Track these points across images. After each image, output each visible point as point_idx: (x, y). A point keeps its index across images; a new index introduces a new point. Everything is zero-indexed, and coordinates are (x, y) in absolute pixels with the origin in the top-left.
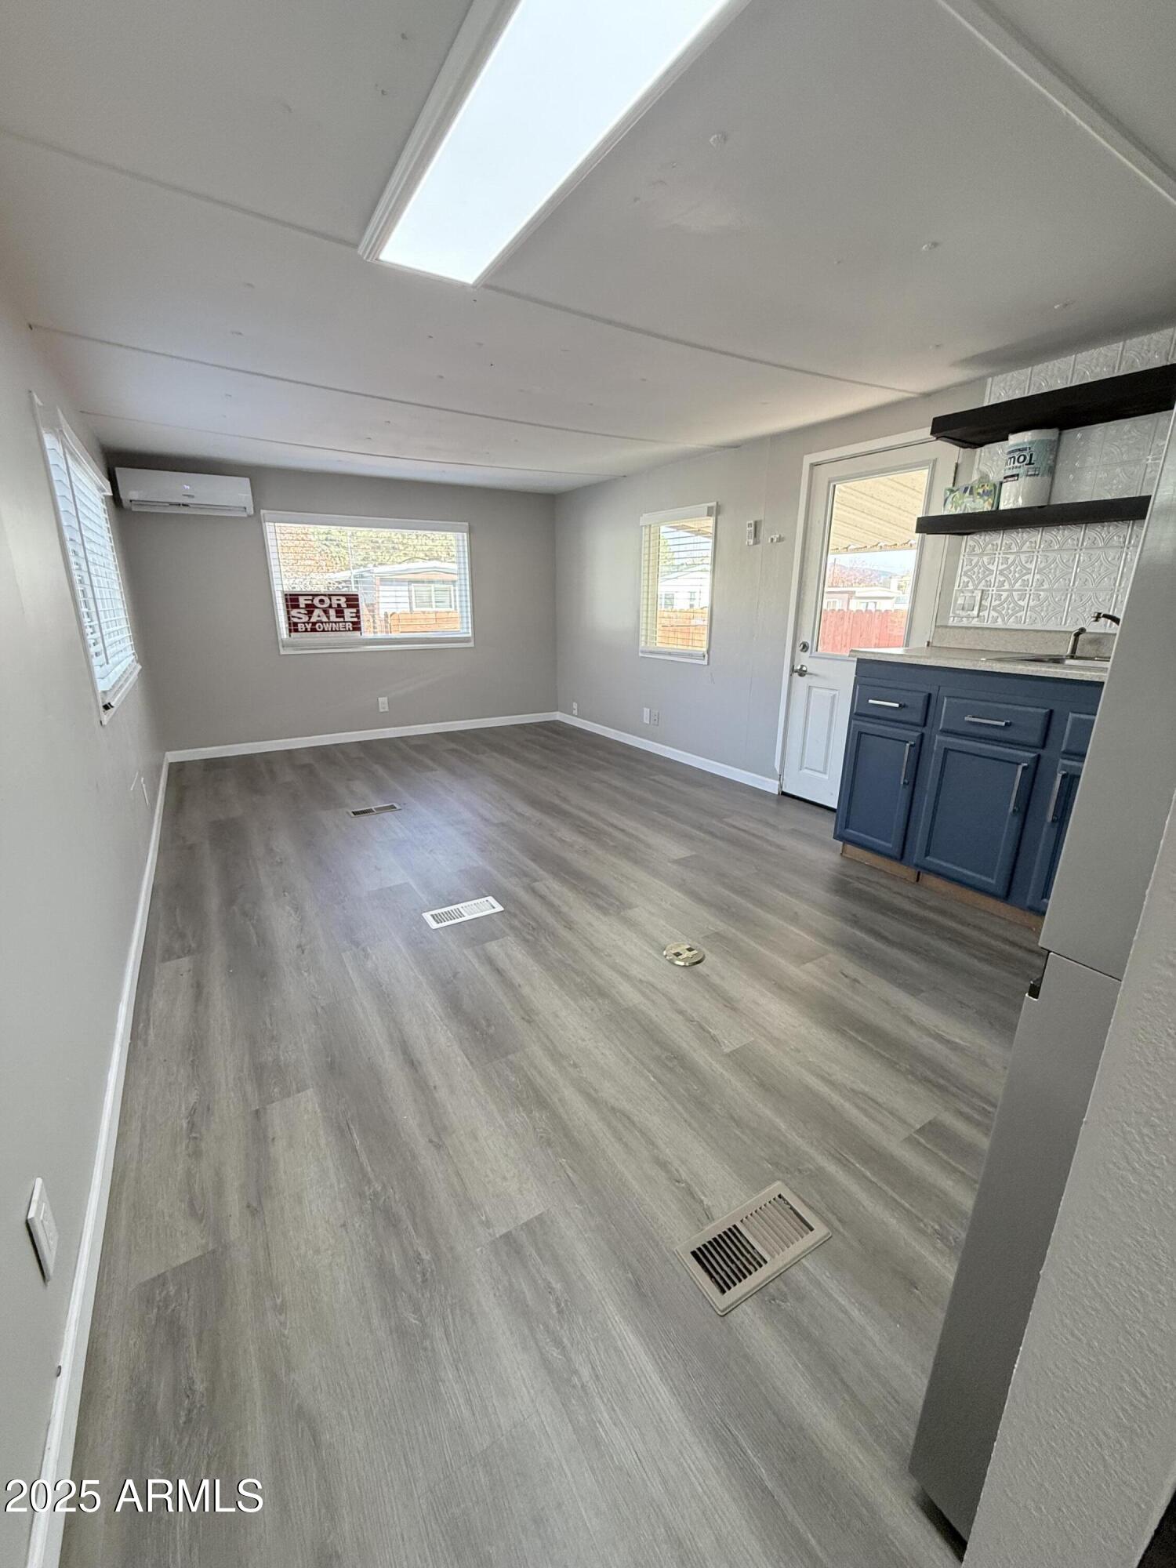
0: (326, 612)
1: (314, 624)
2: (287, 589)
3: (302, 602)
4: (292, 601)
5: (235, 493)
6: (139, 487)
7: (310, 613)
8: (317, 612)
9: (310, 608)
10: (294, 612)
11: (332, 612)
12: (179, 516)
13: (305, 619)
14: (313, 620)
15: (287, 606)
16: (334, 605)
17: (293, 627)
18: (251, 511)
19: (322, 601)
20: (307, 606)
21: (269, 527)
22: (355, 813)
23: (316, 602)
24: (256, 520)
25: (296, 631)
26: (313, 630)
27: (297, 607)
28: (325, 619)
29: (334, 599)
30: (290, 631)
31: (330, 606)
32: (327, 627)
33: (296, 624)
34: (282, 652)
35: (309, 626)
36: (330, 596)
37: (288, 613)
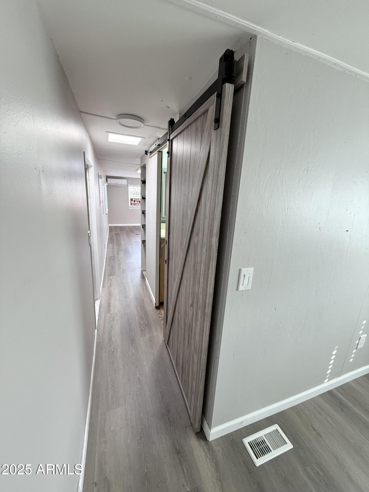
0: (137, 202)
1: (135, 204)
2: (131, 198)
3: (133, 200)
4: (132, 200)
5: (124, 182)
6: (110, 181)
7: (134, 202)
8: (136, 202)
9: (135, 201)
10: (132, 202)
11: (138, 202)
12: (116, 186)
13: (134, 203)
14: (135, 203)
15: (131, 201)
16: (139, 201)
17: (131, 204)
18: (126, 185)
19: (137, 200)
20: (134, 201)
21: (129, 187)
22: (136, 234)
23: (136, 200)
24: (128, 186)
25: (132, 205)
26: (135, 205)
27: (132, 201)
28: (137, 203)
29: (139, 199)
30: (131, 205)
31: (138, 201)
32: (137, 204)
33: (132, 204)
34: (129, 208)
35: (134, 204)
36: (138, 199)
37: (131, 202)
